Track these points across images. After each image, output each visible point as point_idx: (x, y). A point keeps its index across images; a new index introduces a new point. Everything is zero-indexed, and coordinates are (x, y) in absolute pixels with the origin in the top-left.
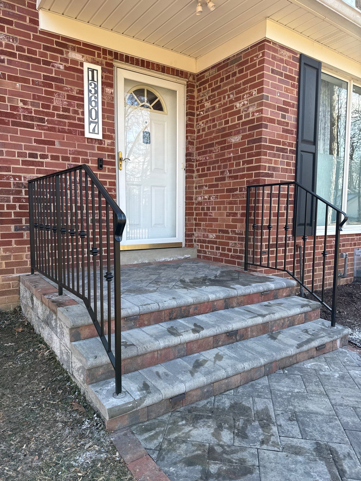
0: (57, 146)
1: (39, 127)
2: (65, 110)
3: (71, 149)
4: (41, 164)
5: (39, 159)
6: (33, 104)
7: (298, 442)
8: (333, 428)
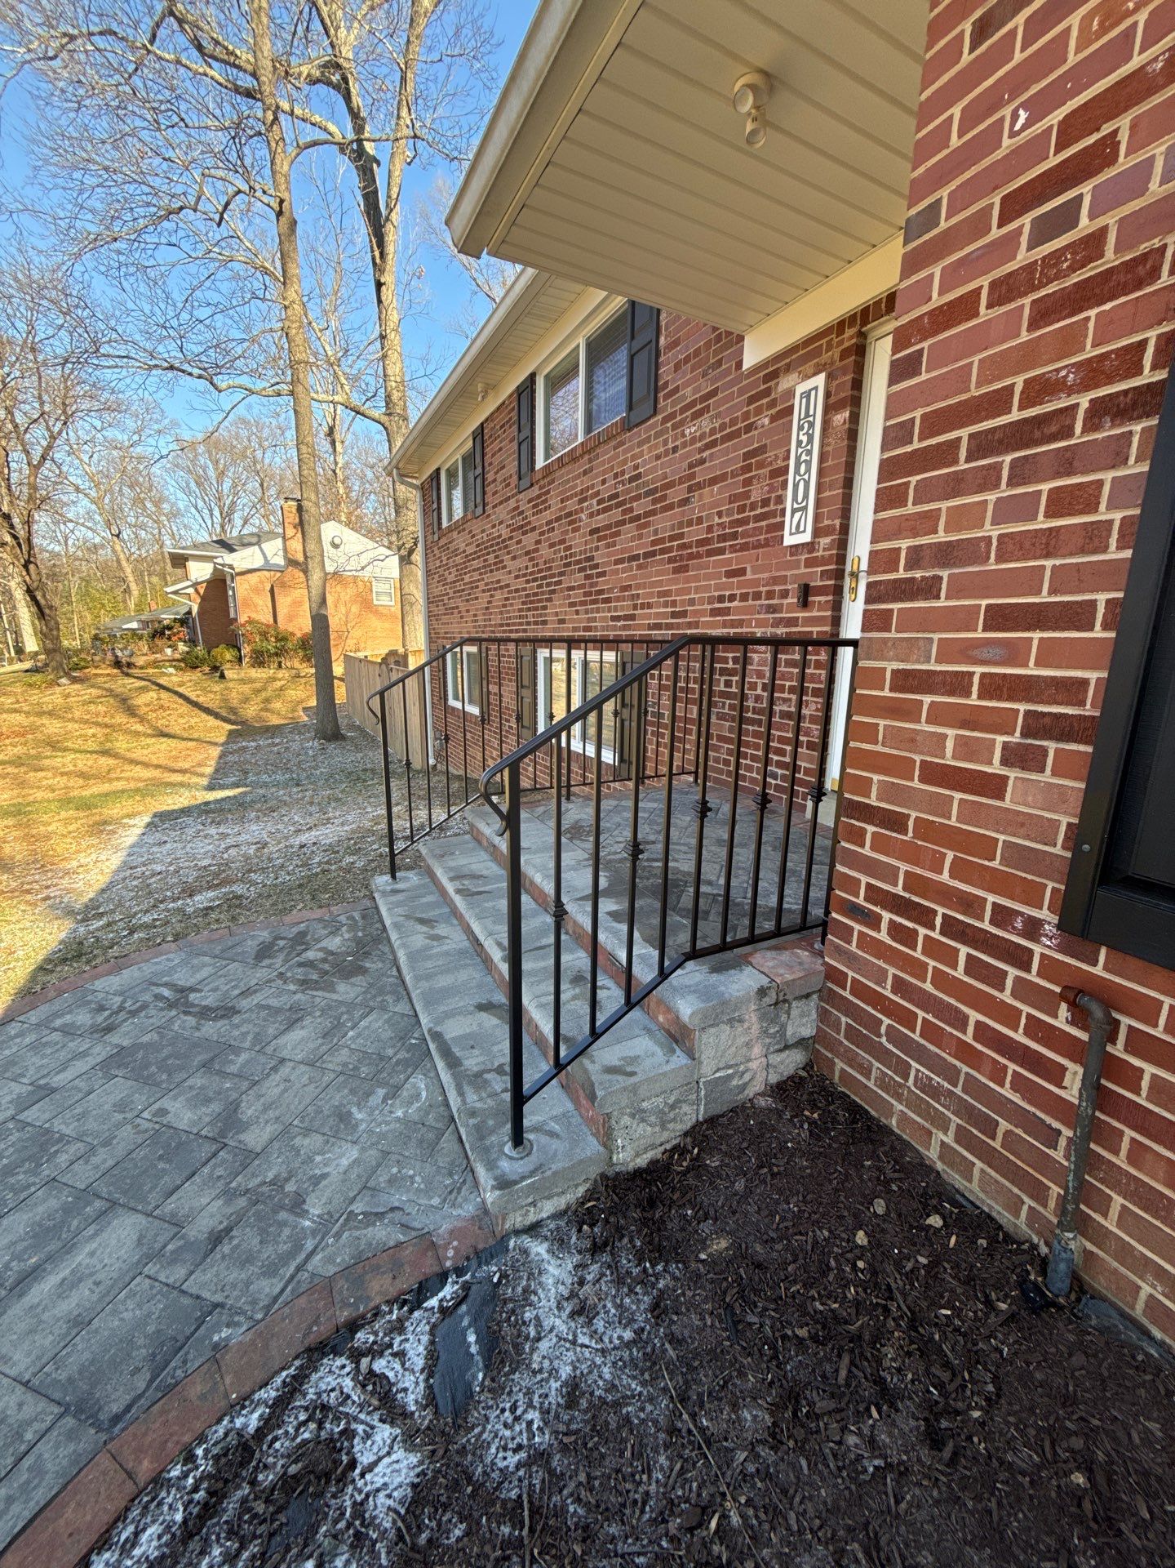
0: (749, 576)
1: (733, 549)
2: (765, 502)
3: (766, 575)
4: (727, 611)
5: (727, 604)
6: (729, 513)
7: (257, 999)
8: (245, 1035)
